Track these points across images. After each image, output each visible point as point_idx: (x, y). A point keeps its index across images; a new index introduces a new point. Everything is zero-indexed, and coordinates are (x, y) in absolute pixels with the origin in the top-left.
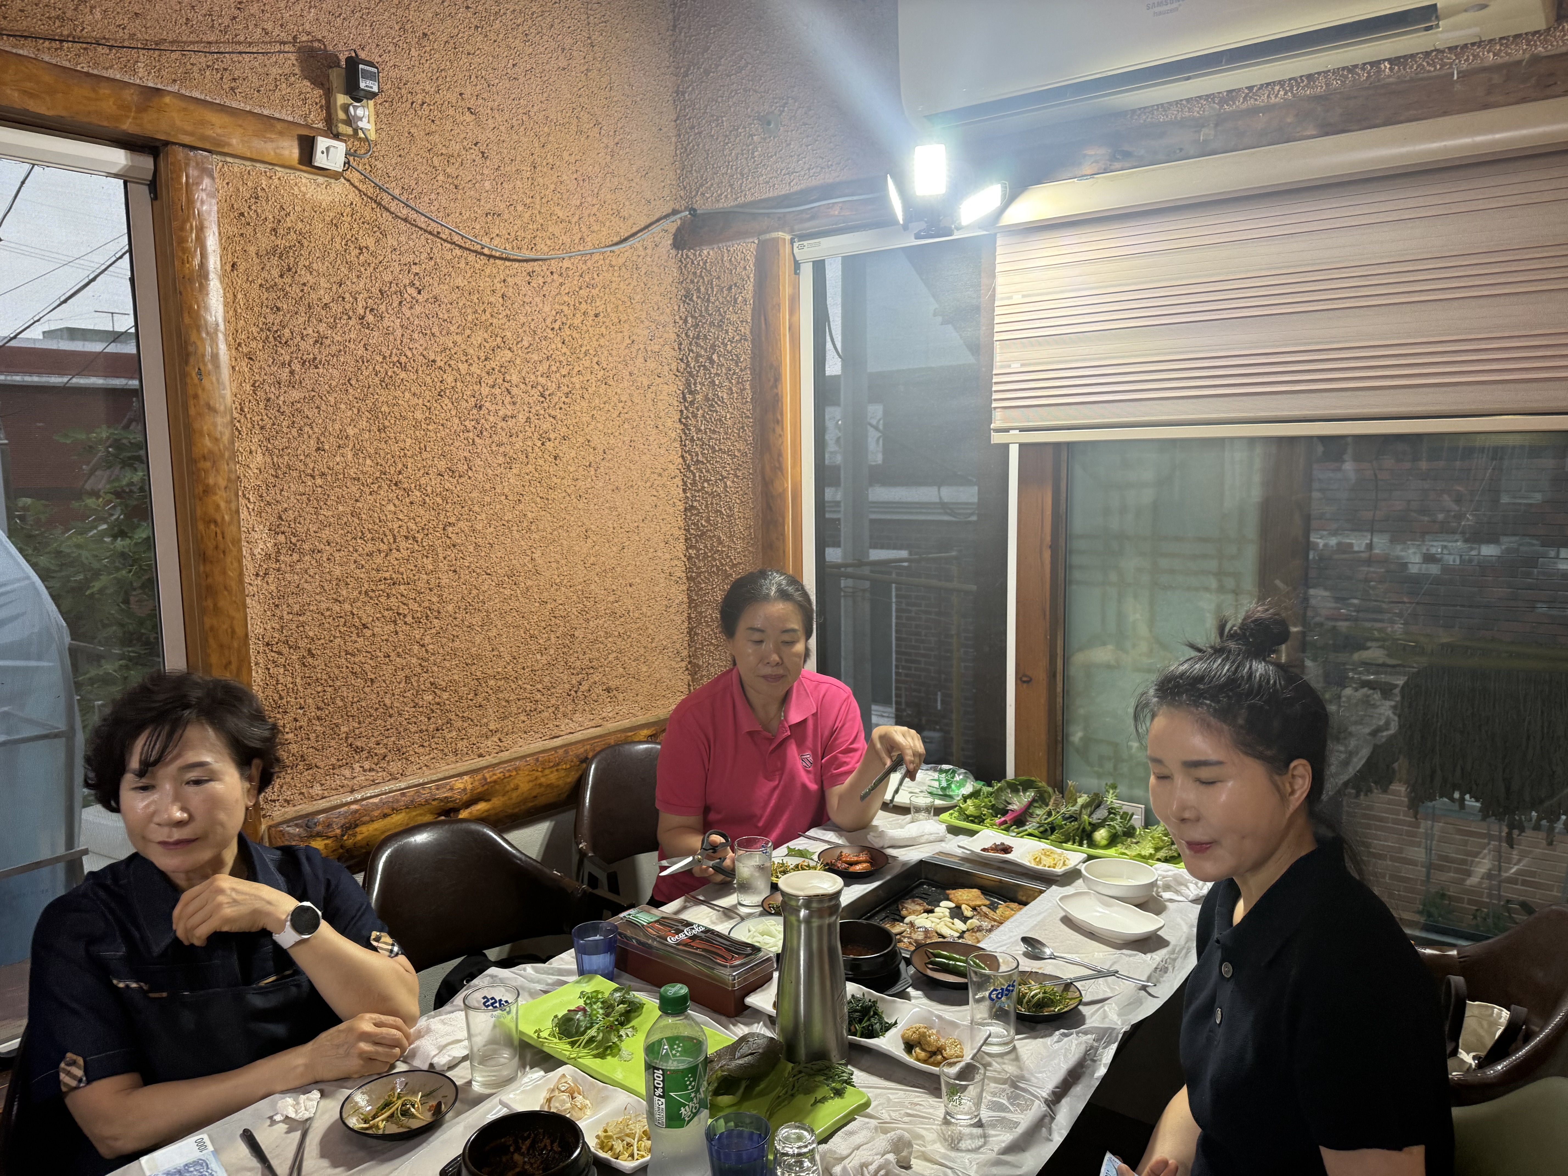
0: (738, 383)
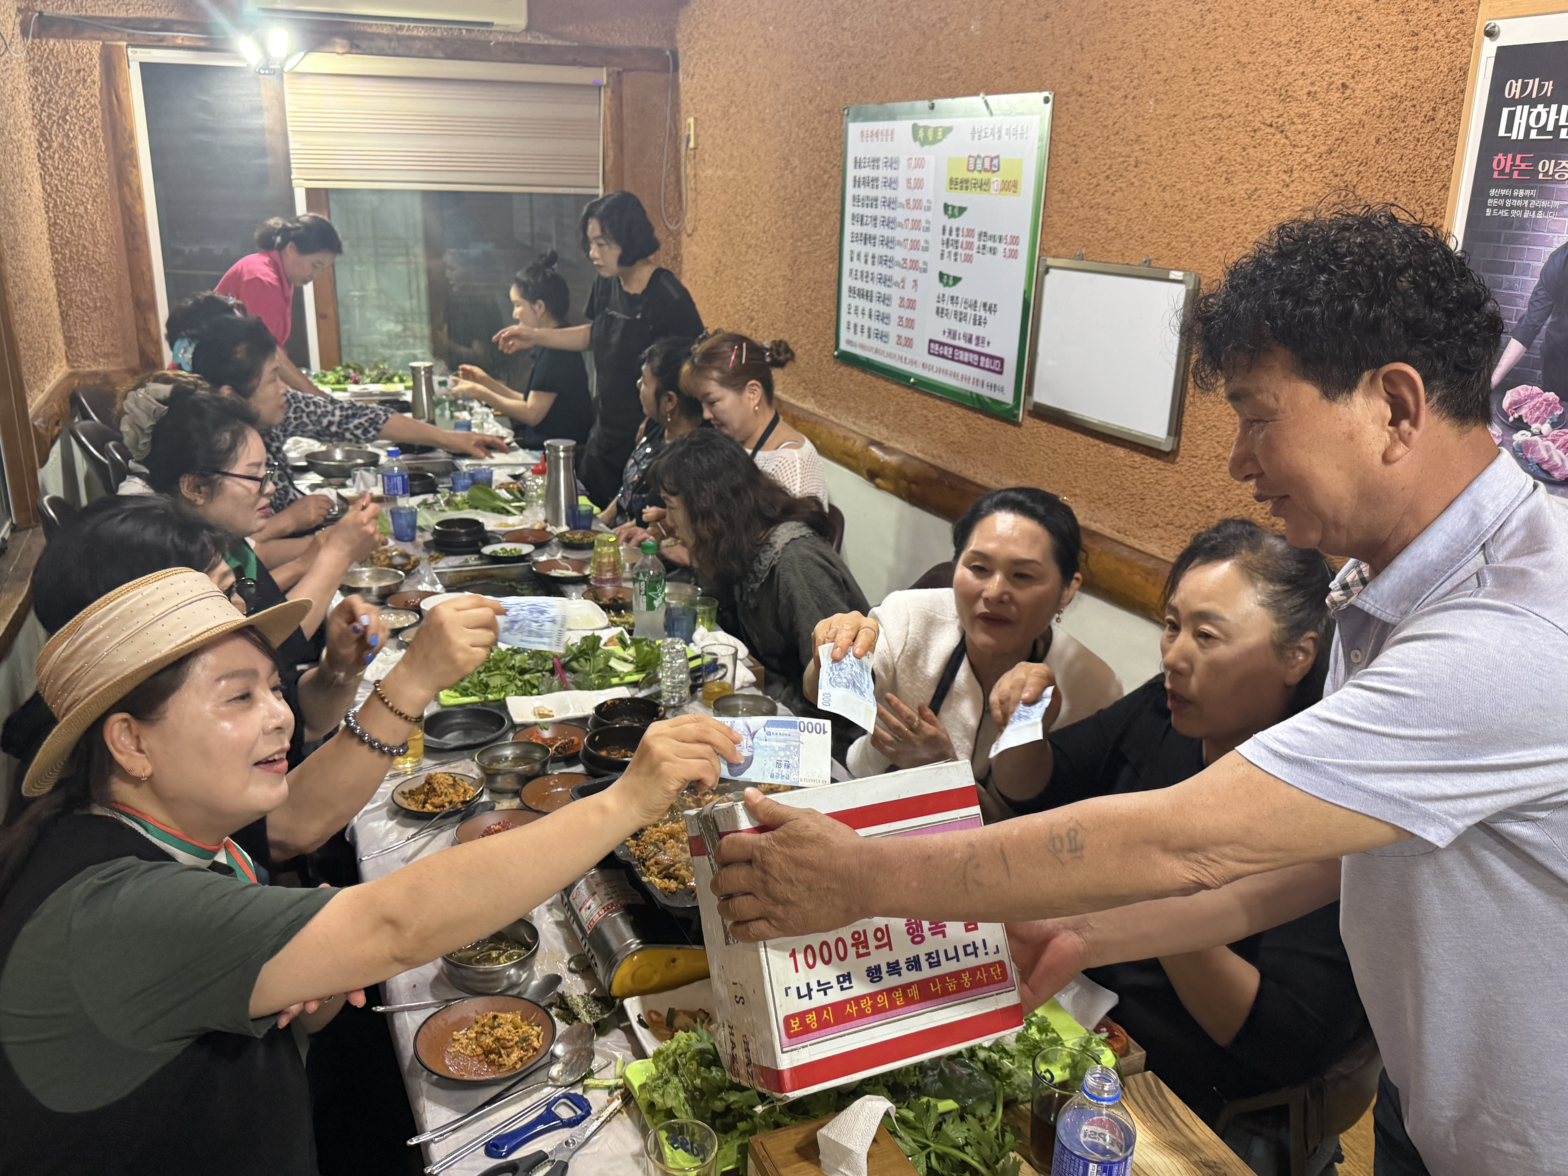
0: (91, 137)
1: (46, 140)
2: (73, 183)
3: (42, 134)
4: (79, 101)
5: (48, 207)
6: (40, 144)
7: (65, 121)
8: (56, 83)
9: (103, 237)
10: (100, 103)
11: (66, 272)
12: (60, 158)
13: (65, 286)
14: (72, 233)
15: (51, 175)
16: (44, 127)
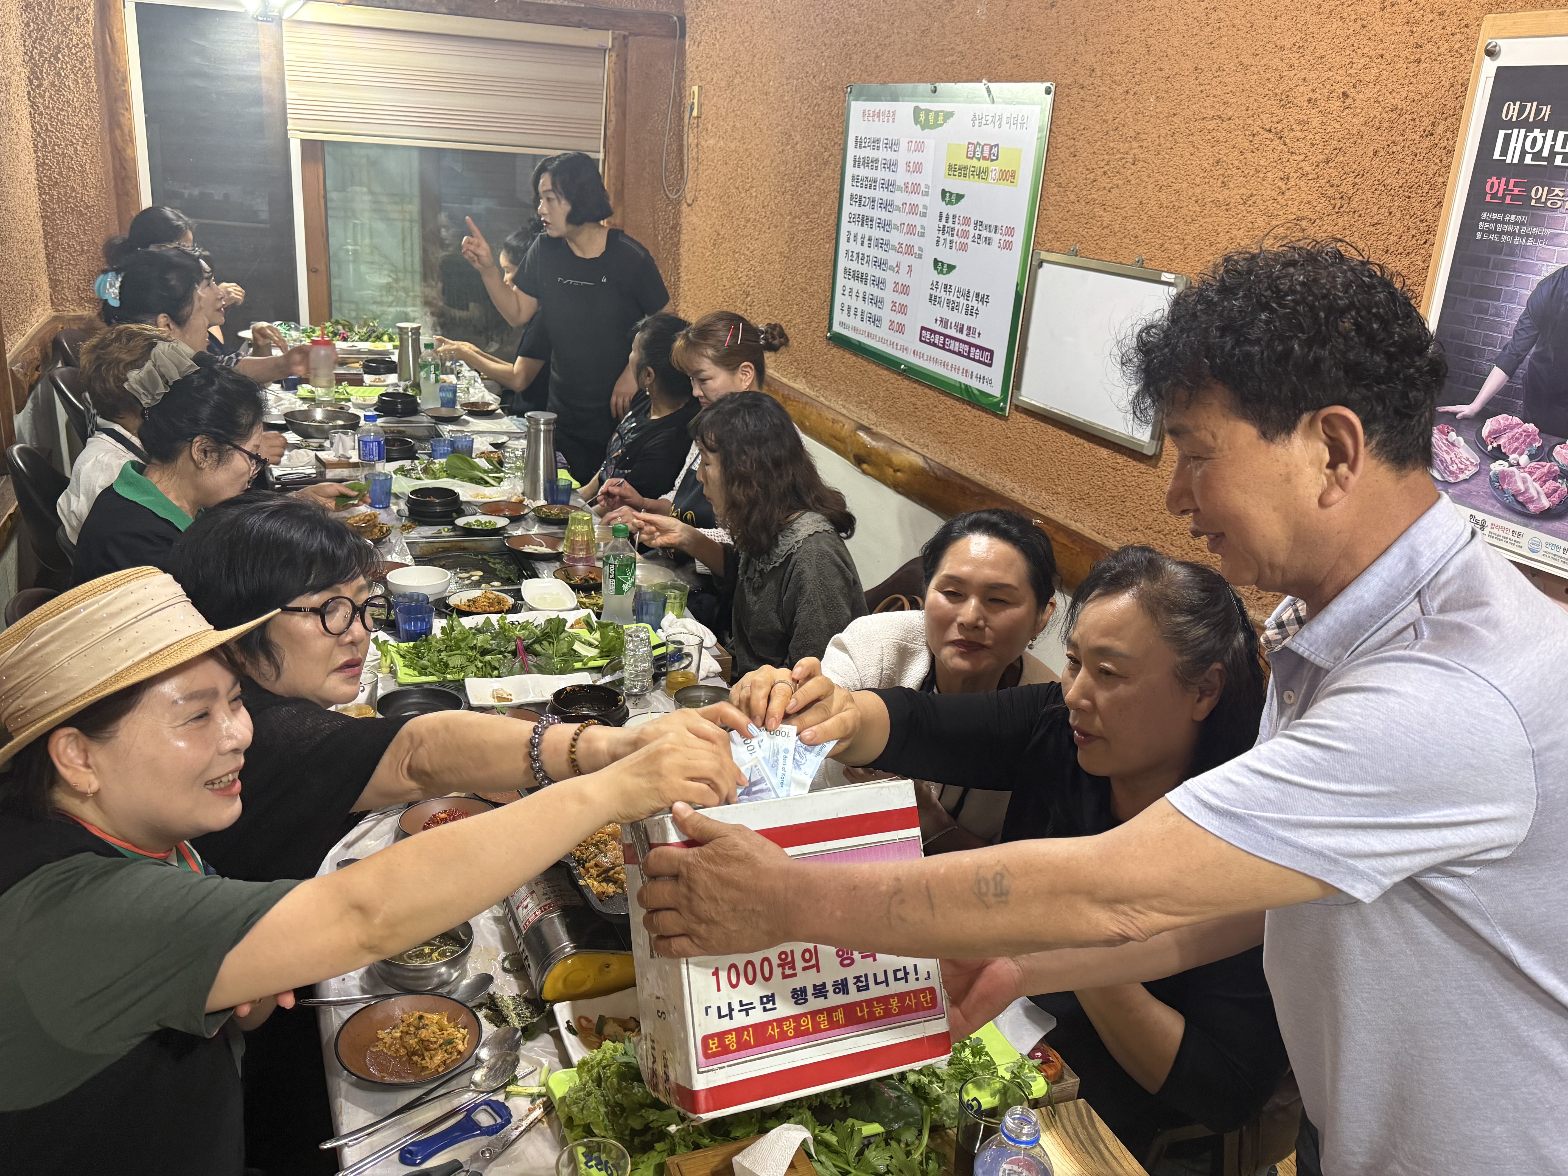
0: (83, 77)
1: (37, 78)
2: (63, 123)
3: (33, 72)
4: (71, 40)
5: (36, 146)
6: (31, 82)
7: (57, 59)
8: (49, 20)
9: (92, 179)
10: (93, 43)
11: (53, 214)
12: (50, 97)
13: (52, 228)
14: (60, 174)
15: (41, 114)
16: (35, 65)
